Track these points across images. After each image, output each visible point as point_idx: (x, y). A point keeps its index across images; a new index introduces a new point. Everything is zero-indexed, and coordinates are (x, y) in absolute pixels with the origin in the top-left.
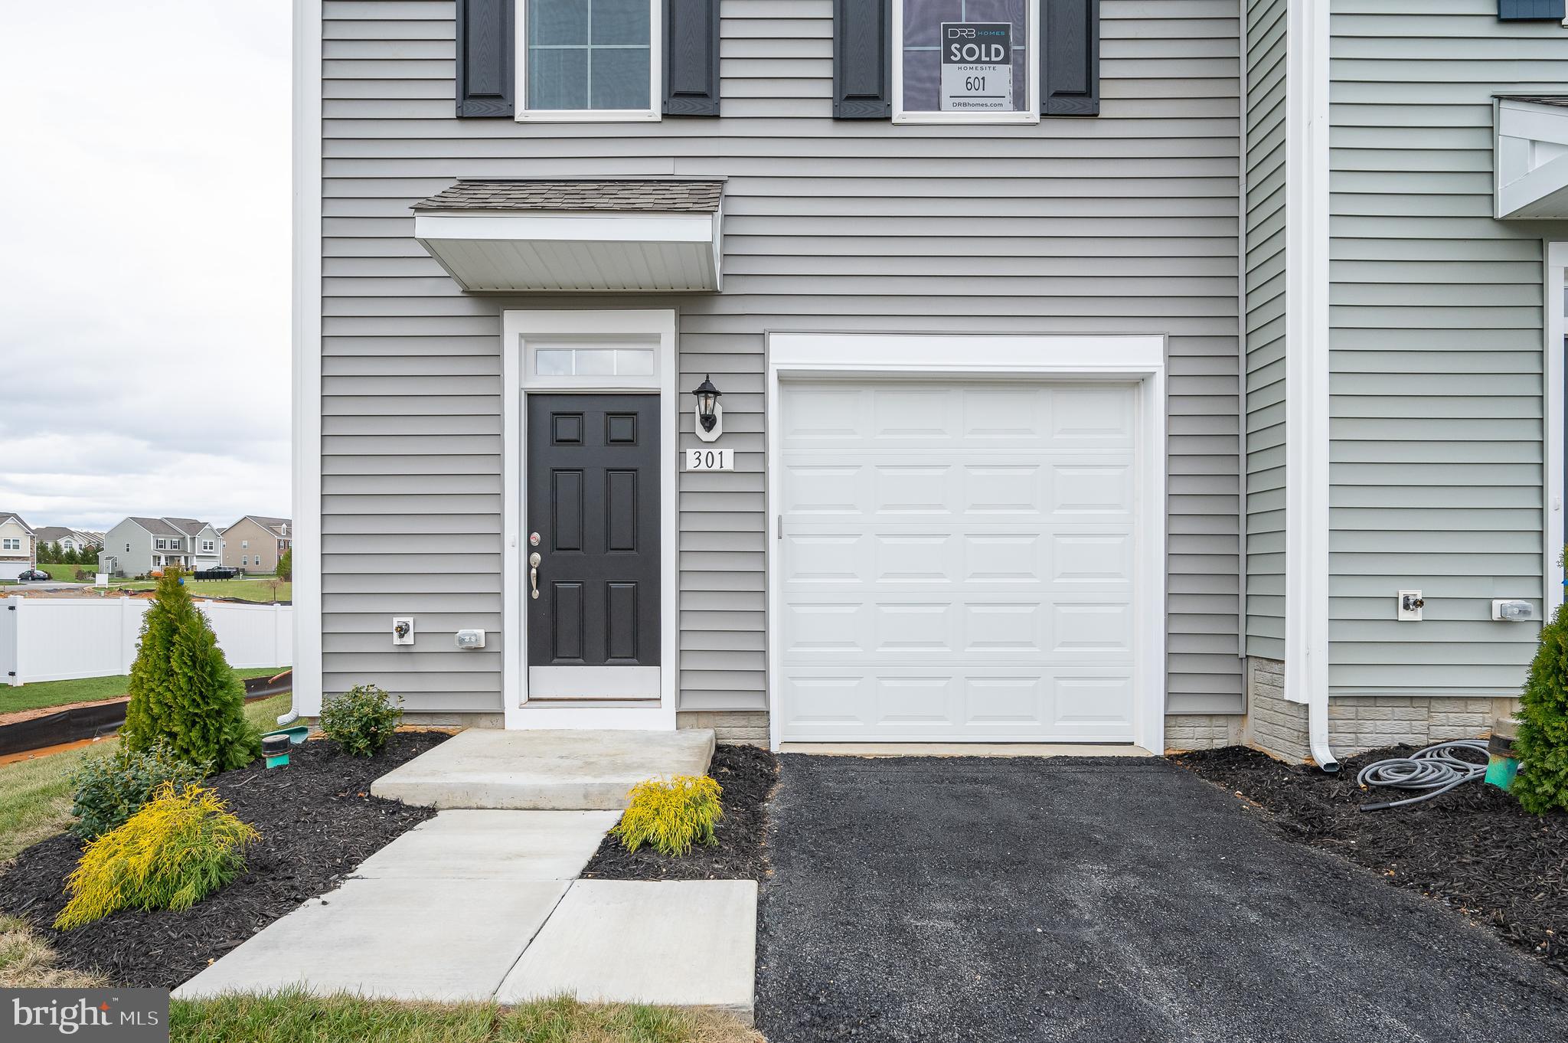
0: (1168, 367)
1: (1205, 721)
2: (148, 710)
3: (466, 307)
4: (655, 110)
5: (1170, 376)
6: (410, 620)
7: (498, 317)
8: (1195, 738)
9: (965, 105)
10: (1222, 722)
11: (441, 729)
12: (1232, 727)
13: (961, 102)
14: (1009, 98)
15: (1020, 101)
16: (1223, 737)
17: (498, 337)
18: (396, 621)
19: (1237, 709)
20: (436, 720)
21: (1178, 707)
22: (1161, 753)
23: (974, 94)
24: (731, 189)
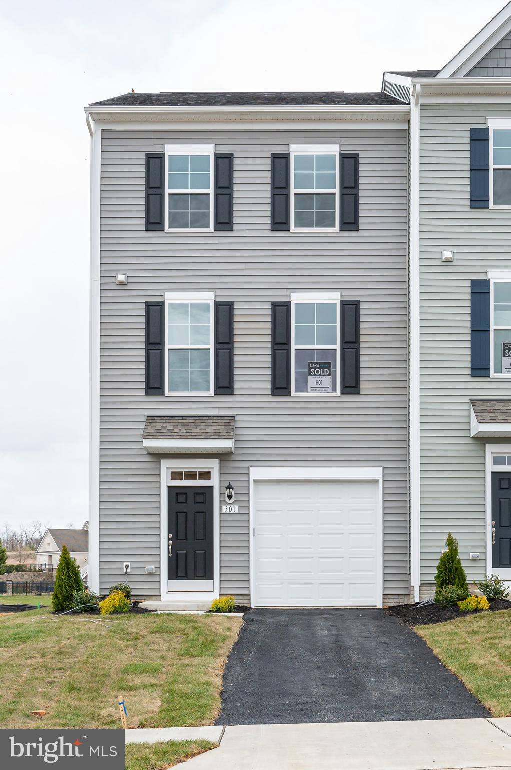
0: (384, 477)
1: (397, 596)
2: (65, 587)
3: (147, 459)
4: (212, 392)
5: (384, 481)
6: (129, 564)
7: (159, 462)
8: (393, 602)
9: (316, 390)
10: (403, 596)
11: (139, 601)
12: (406, 600)
13: (314, 389)
14: (331, 388)
15: (334, 389)
16: (403, 601)
17: (159, 468)
18: (125, 564)
19: (407, 592)
20: (137, 598)
21: (387, 592)
22: (382, 607)
23: (319, 386)
24: (237, 419)
